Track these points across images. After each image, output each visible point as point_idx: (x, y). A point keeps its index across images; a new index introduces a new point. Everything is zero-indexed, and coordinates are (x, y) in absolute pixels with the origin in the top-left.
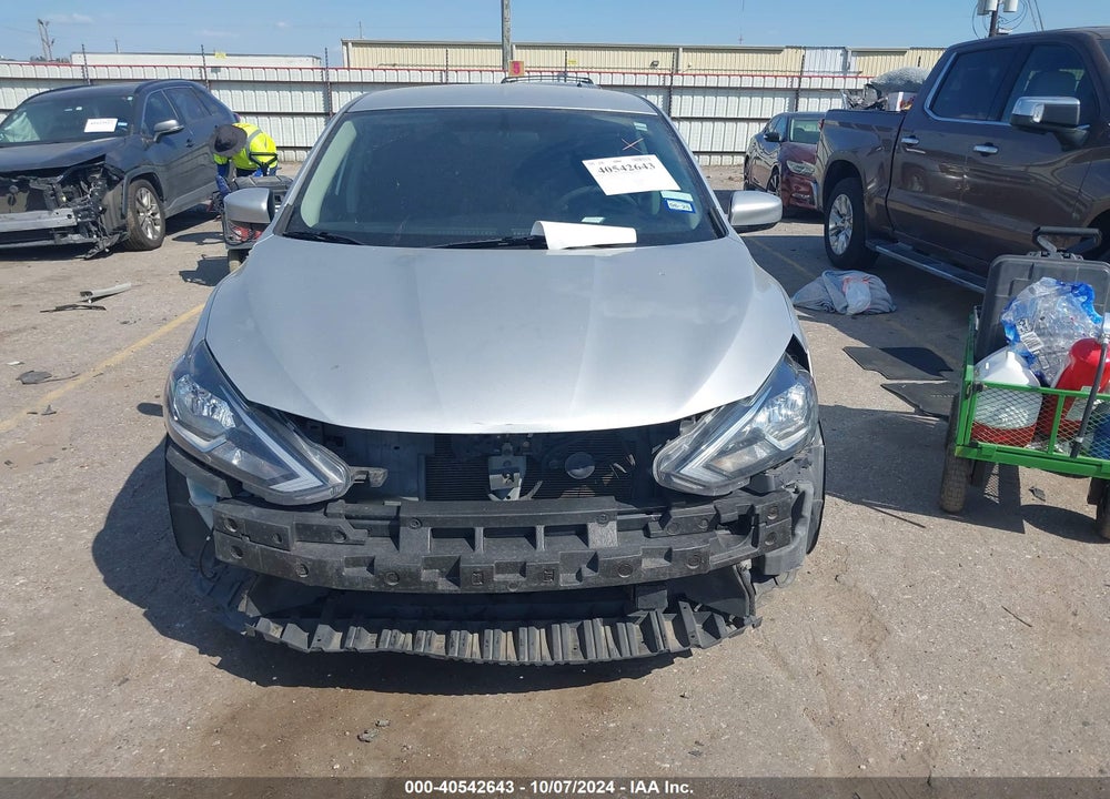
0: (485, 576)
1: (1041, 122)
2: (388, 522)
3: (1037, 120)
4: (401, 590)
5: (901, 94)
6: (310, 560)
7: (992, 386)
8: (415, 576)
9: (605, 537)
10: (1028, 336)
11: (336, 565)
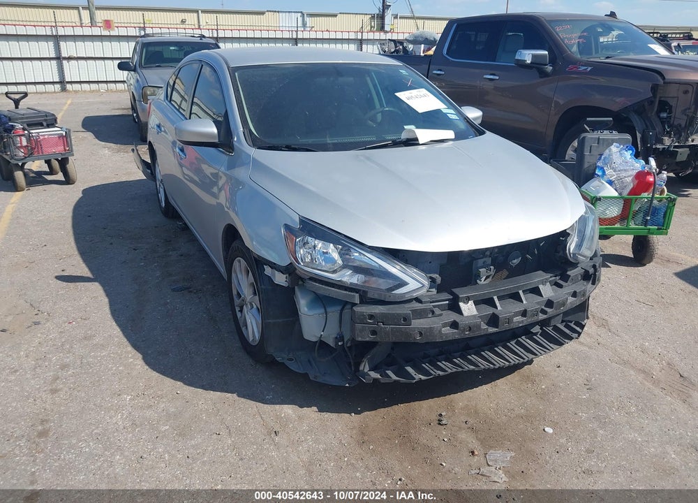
0: (509, 320)
1: (531, 63)
2: (447, 302)
3: (529, 62)
4: (472, 335)
5: (423, 46)
6: (424, 328)
7: (604, 197)
8: (478, 327)
9: (547, 291)
10: (609, 172)
11: (439, 329)
